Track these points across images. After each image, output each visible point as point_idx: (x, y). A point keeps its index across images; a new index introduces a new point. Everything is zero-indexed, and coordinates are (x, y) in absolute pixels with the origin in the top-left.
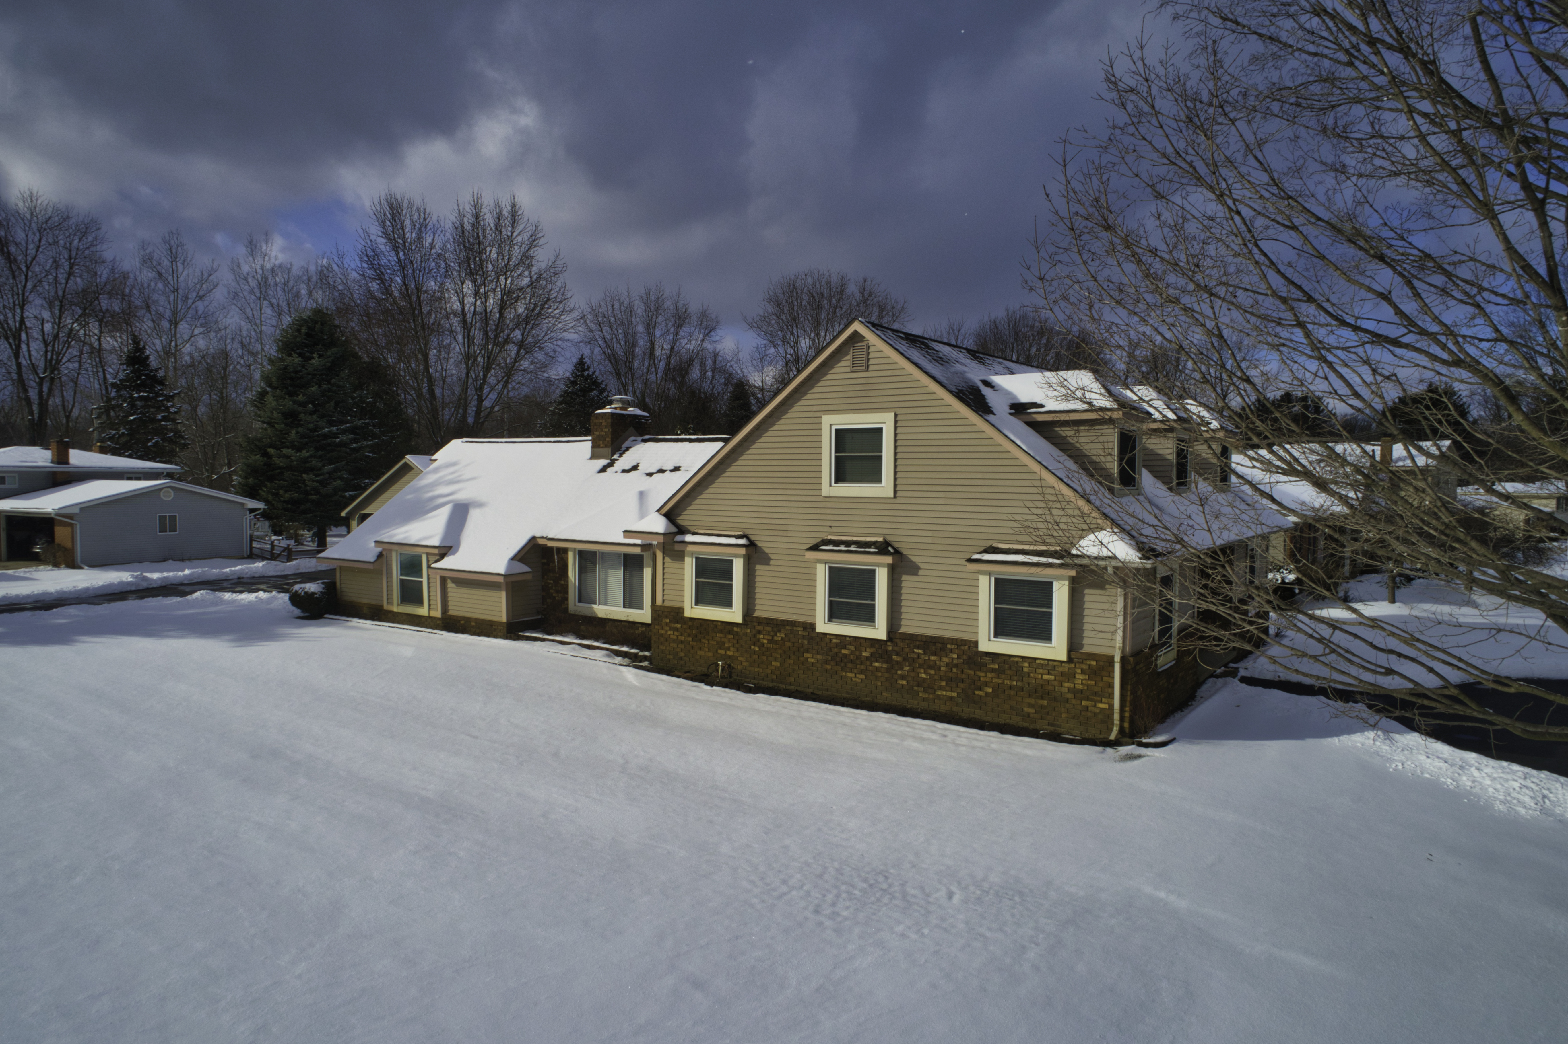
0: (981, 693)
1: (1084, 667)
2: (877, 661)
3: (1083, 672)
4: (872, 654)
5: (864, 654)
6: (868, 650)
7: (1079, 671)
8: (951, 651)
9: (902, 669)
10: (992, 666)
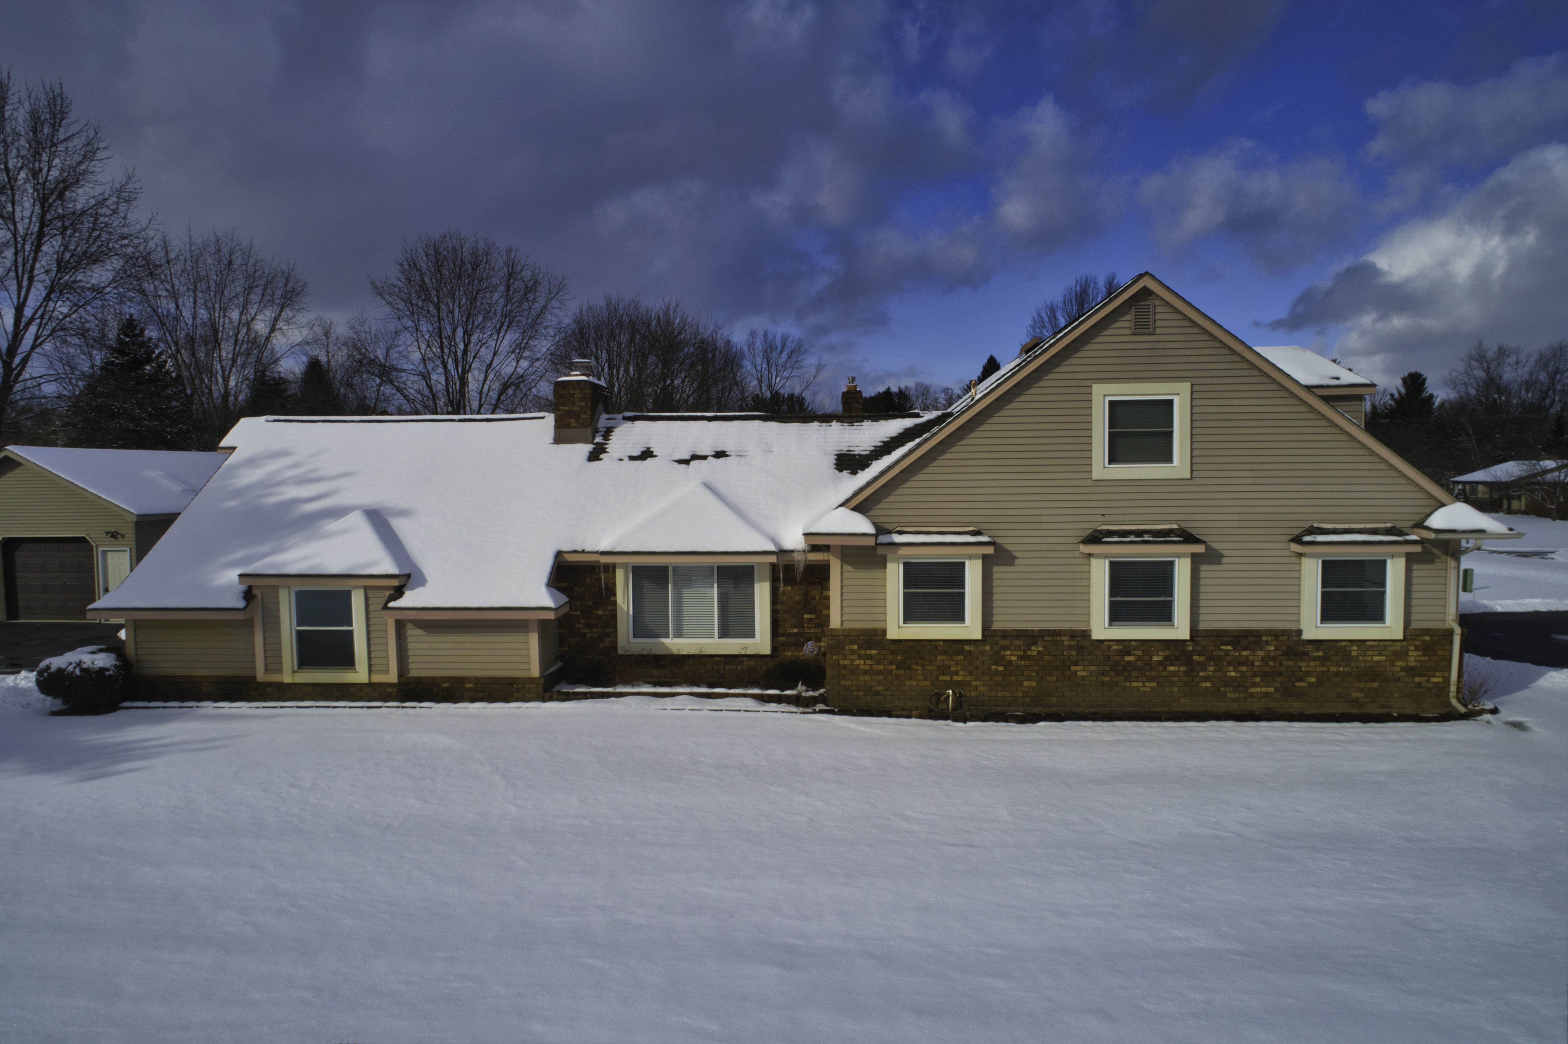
0: (1302, 684)
1: (1417, 643)
2: (1172, 665)
3: (1417, 648)
4: (1167, 658)
5: (1155, 658)
6: (1161, 653)
7: (1412, 648)
8: (1267, 643)
9: (1205, 670)
10: (1316, 654)
